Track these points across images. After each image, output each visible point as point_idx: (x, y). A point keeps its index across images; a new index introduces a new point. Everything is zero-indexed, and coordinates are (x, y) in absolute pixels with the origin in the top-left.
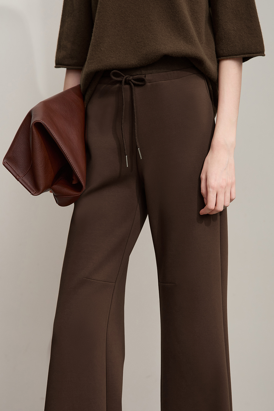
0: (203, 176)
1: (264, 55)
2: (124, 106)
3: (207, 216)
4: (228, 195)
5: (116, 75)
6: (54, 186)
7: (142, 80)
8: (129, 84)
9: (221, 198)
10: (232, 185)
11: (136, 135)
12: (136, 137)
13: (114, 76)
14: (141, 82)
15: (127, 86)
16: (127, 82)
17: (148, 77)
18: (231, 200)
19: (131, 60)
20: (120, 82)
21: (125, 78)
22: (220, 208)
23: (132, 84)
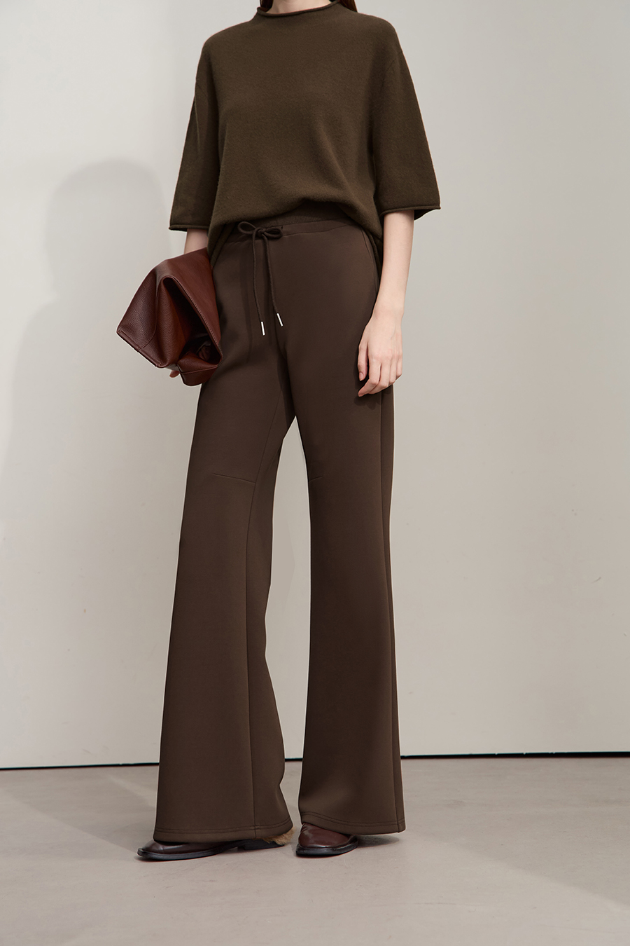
0: (363, 346)
1: (440, 208)
2: (255, 263)
3: (367, 396)
4: (394, 369)
5: (245, 227)
6: (182, 361)
7: (278, 232)
8: (262, 238)
9: (386, 370)
10: (399, 358)
11: (273, 298)
12: (274, 301)
13: (243, 229)
14: (276, 235)
15: (260, 241)
16: (259, 236)
17: (285, 229)
18: (397, 377)
19: (263, 208)
20: (250, 236)
21: (256, 230)
22: (385, 384)
23: (265, 238)
